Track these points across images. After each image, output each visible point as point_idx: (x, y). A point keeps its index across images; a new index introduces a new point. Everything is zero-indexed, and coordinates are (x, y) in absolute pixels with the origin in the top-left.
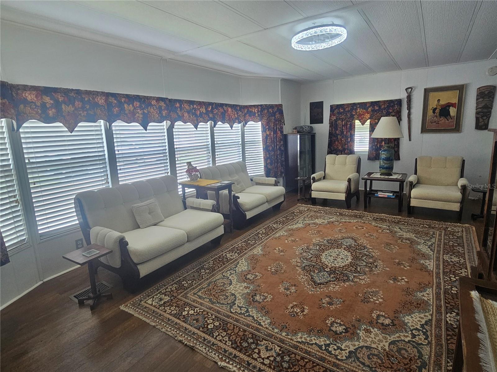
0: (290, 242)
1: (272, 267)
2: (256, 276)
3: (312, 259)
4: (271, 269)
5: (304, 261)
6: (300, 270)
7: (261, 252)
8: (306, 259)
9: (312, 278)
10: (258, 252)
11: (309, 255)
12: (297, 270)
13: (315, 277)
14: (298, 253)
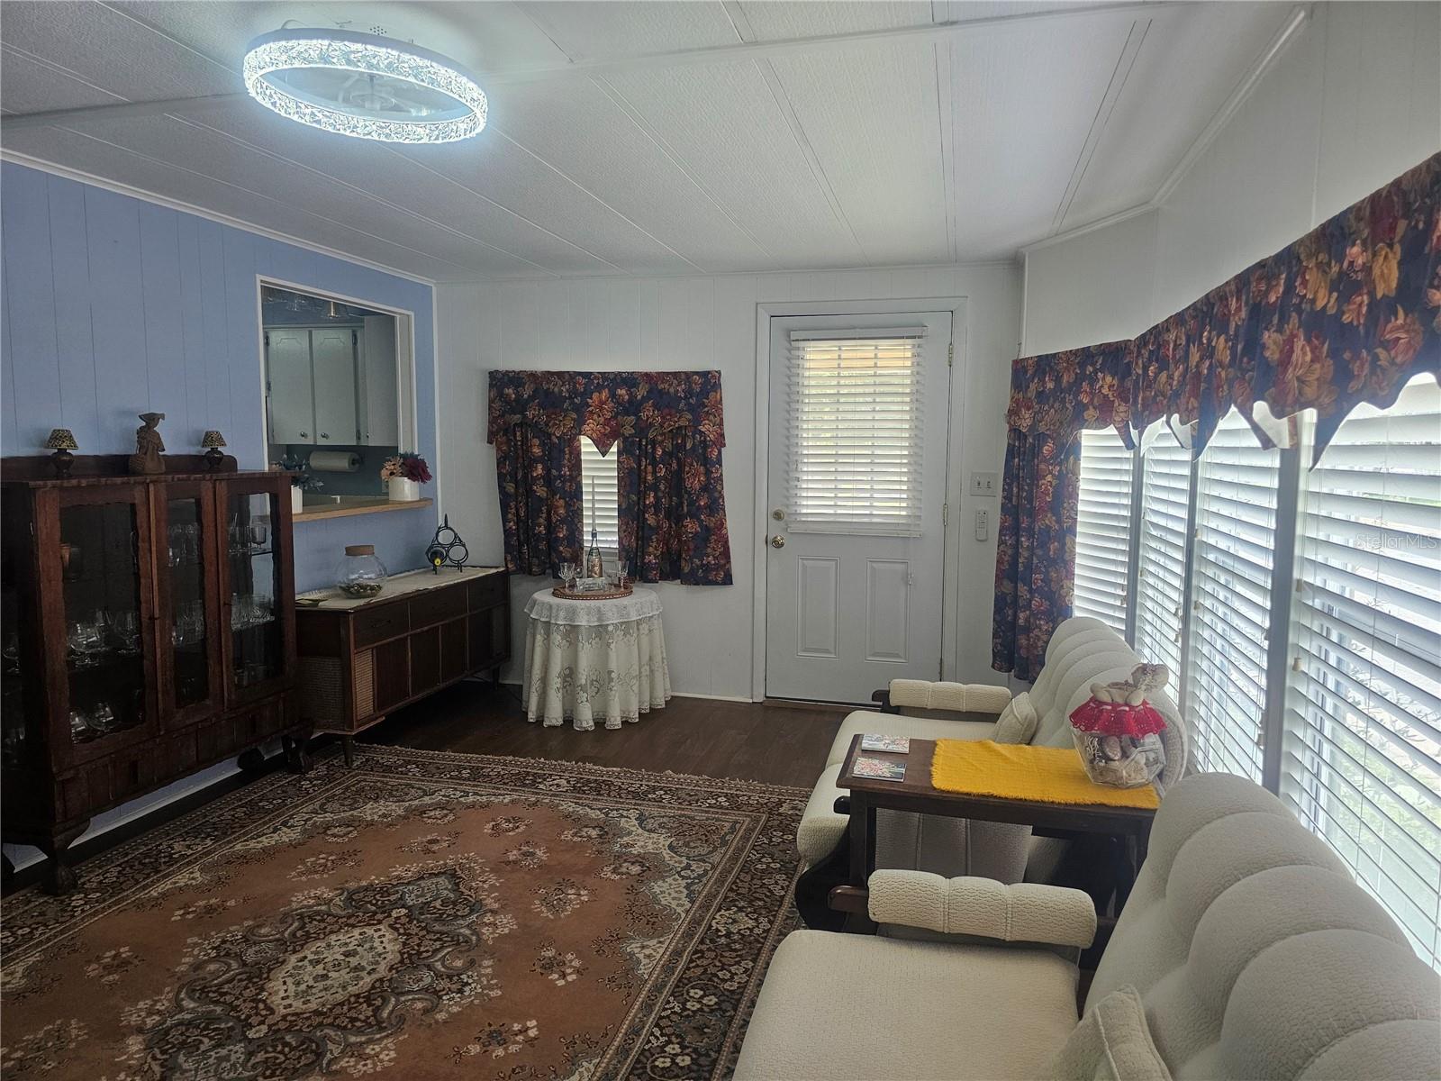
0: (516, 1027)
1: (575, 899)
2: (614, 871)
3: (438, 944)
4: (579, 895)
5: (467, 932)
6: (489, 901)
7: (633, 947)
8: (458, 943)
9: (457, 884)
10: (643, 947)
11: (443, 959)
12: (497, 900)
13: (446, 889)
14: (486, 963)
